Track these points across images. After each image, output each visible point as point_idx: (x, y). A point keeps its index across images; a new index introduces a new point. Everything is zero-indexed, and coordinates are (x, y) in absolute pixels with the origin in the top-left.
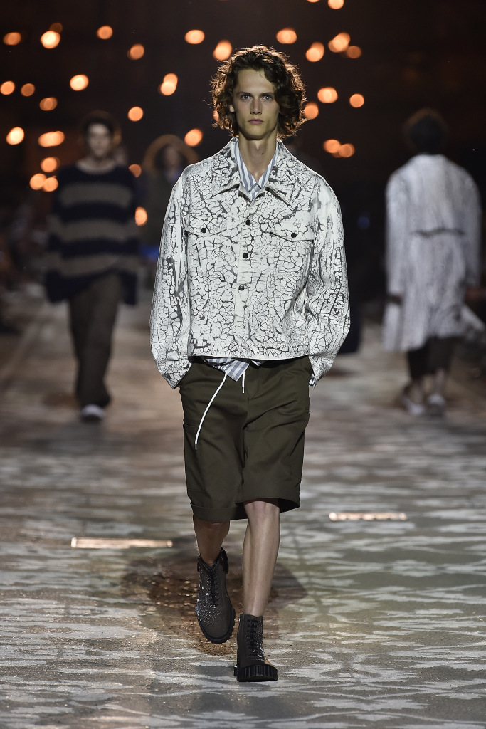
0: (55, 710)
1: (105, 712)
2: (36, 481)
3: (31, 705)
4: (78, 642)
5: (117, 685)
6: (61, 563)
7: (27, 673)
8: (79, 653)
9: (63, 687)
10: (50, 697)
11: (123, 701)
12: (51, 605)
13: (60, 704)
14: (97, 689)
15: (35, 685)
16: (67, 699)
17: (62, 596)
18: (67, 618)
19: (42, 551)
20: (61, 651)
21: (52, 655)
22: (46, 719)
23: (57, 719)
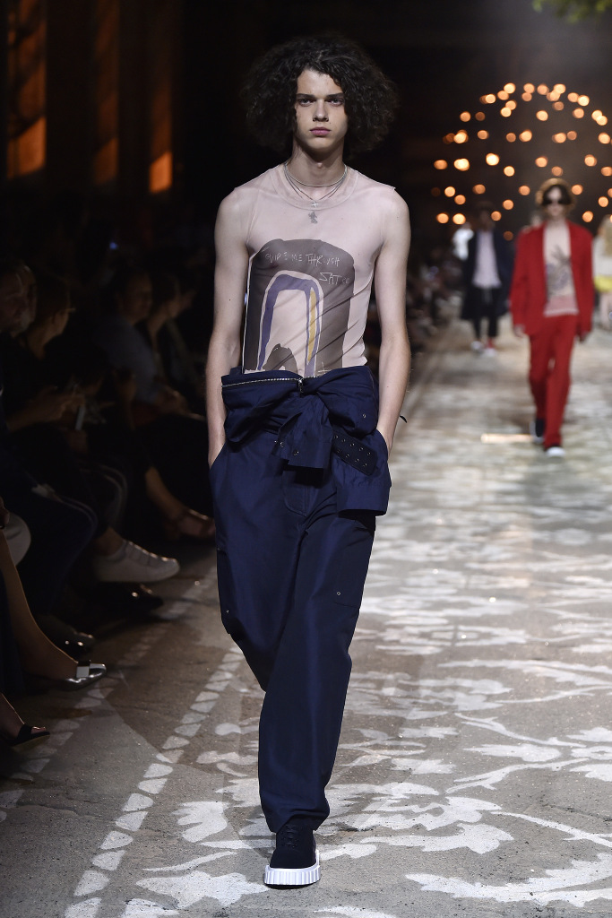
0: (480, 529)
2: (462, 405)
4: (491, 492)
6: (478, 449)
7: (465, 509)
8: (491, 498)
9: (484, 517)
10: (476, 522)
11: (517, 523)
12: (475, 473)
13: (483, 526)
14: (503, 518)
15: (470, 516)
16: (486, 523)
17: (481, 467)
18: (484, 478)
19: (468, 442)
20: (482, 497)
21: (476, 499)
22: (475, 534)
23: (483, 534)
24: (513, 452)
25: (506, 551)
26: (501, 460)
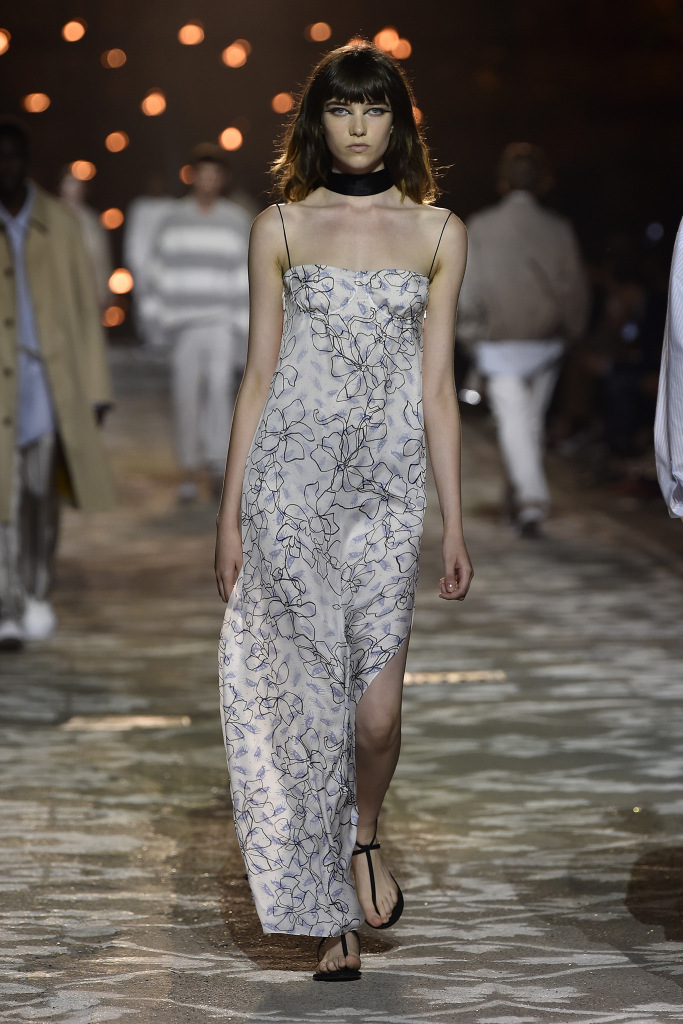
0: (45, 951)
1: (113, 951)
3: (12, 945)
4: (70, 857)
5: (127, 915)
7: (3, 901)
8: (72, 872)
9: (53, 919)
10: (34, 933)
11: (136, 935)
12: (30, 809)
13: (51, 942)
14: (99, 920)
15: (15, 917)
16: (60, 935)
17: (46, 797)
18: (53, 825)
20: (47, 871)
21: (36, 875)
22: (32, 963)
23: (48, 963)
24: (130, 756)
25: (105, 1003)
26: (98, 779)
